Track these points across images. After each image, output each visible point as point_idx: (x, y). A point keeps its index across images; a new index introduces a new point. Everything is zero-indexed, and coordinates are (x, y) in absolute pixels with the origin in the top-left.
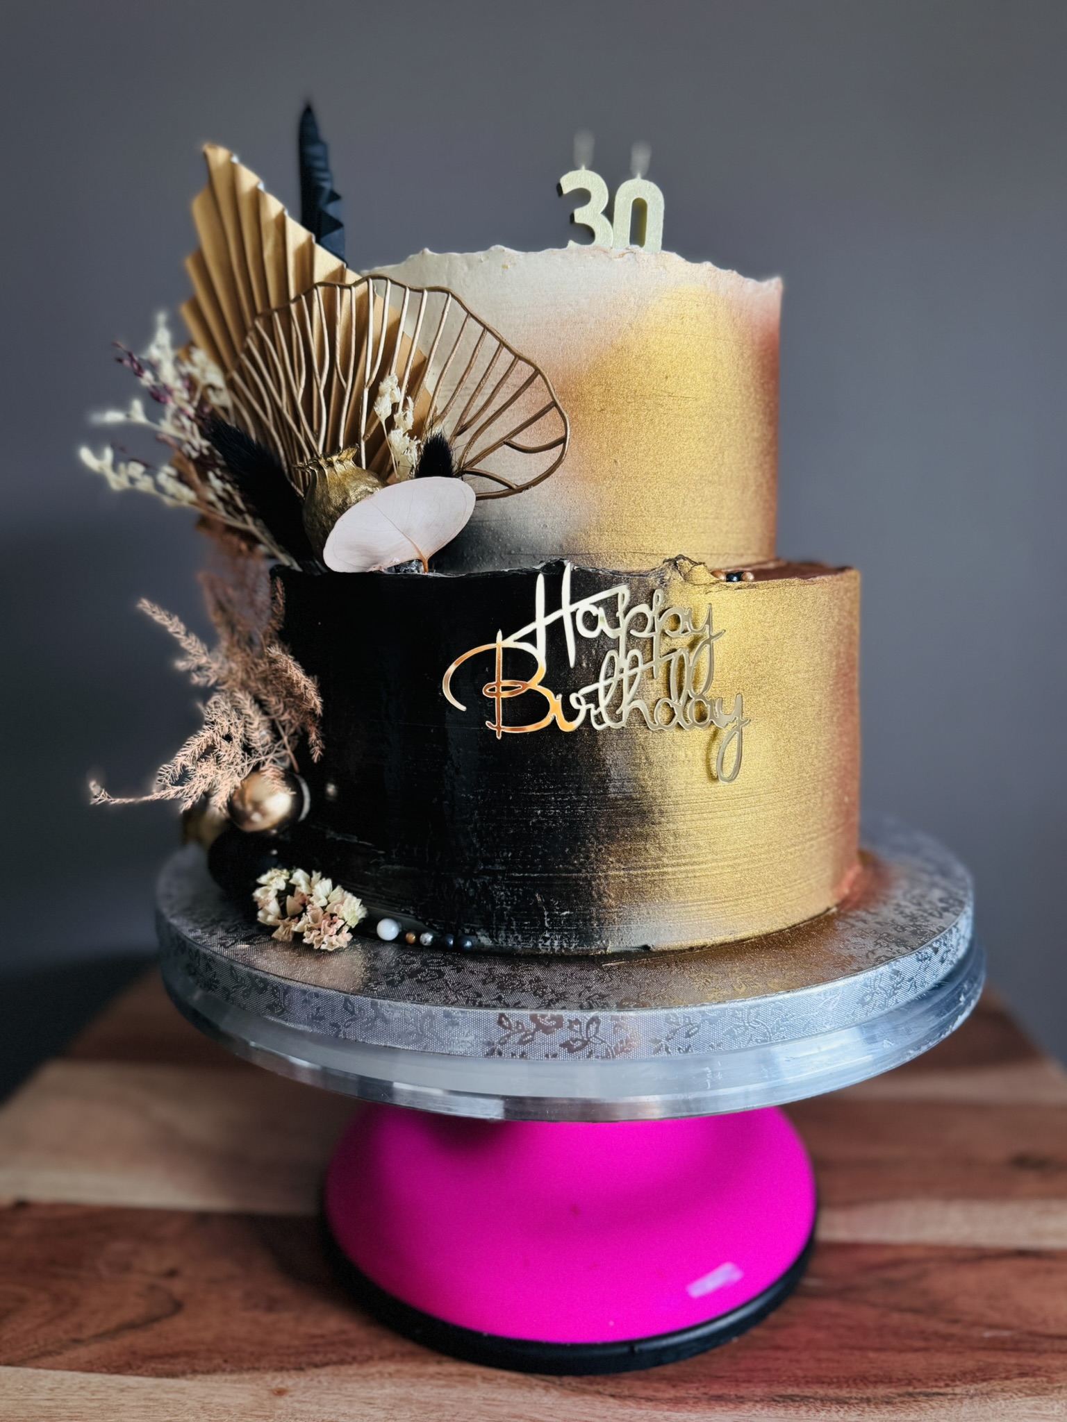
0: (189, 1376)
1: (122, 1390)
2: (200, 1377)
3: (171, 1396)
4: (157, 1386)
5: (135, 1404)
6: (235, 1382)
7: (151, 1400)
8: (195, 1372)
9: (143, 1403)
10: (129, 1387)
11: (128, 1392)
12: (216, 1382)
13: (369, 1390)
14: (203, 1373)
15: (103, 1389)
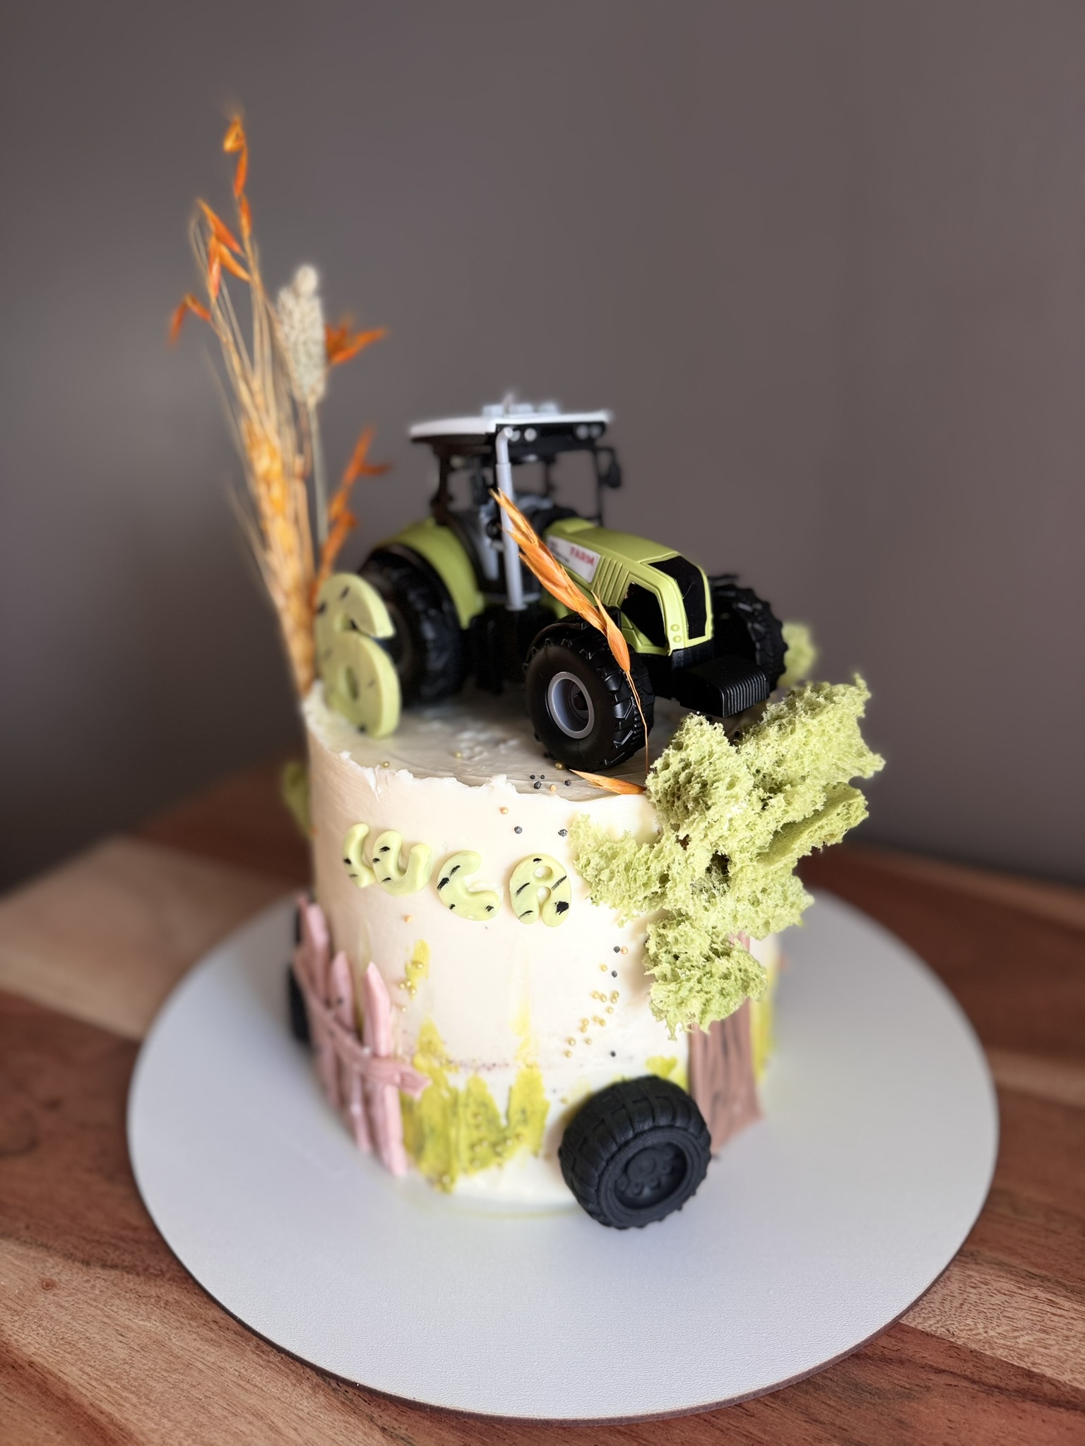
6: (17, 1256)
13: (131, 1317)
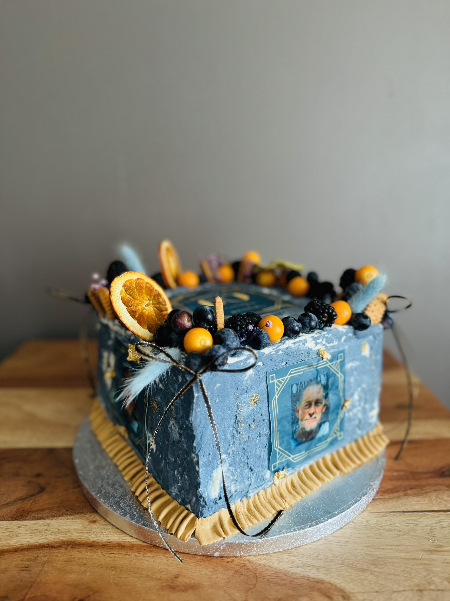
0: (50, 518)
1: (19, 527)
2: (55, 518)
3: (43, 528)
4: (36, 524)
5: (25, 533)
7: (33, 530)
8: (53, 517)
9: (30, 532)
10: (22, 525)
11: (22, 528)
12: (64, 520)
14: (57, 516)
15: (10, 527)
